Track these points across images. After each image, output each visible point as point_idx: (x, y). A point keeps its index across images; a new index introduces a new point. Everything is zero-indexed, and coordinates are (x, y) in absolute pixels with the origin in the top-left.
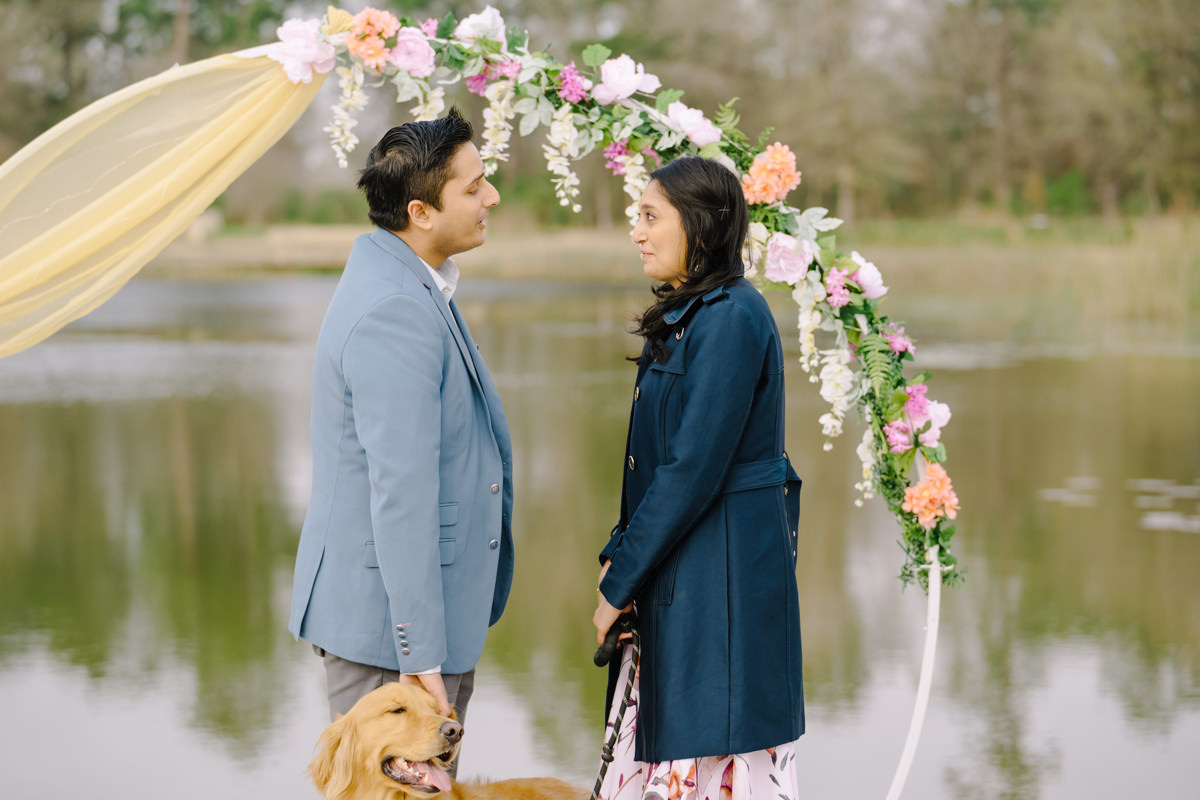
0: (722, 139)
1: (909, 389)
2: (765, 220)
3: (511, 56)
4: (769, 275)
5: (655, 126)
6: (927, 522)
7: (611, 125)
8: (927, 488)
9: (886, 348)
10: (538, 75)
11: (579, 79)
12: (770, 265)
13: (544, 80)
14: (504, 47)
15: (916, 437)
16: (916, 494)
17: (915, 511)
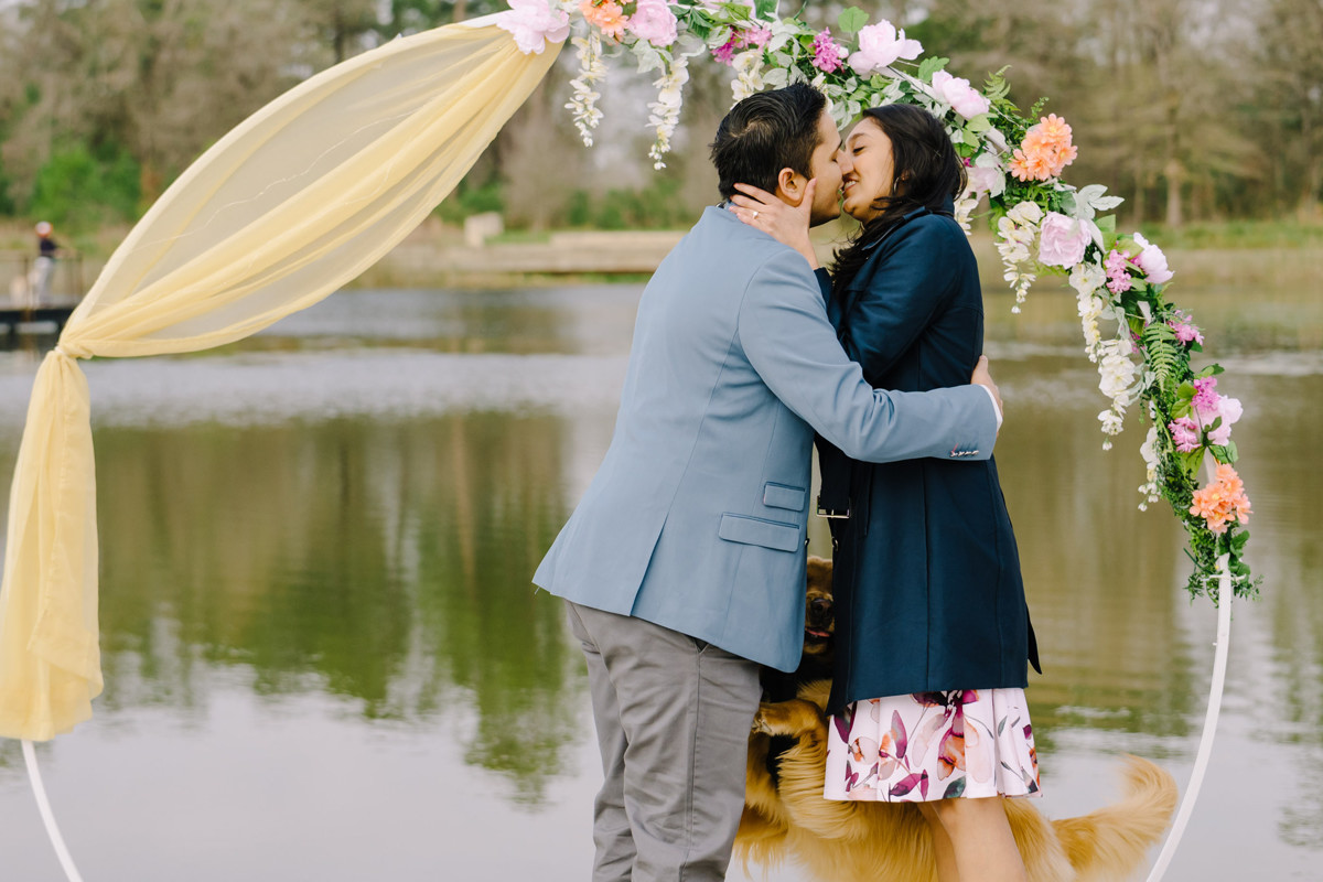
0: (991, 111)
1: (1197, 383)
2: (1039, 198)
3: (760, 22)
4: (1043, 259)
5: (917, 97)
6: (1217, 527)
7: (869, 96)
8: (1216, 491)
9: (1172, 337)
10: (790, 42)
11: (834, 46)
12: (1044, 247)
13: (796, 48)
14: (753, 12)
15: (1205, 434)
16: (1205, 498)
17: (1204, 515)
